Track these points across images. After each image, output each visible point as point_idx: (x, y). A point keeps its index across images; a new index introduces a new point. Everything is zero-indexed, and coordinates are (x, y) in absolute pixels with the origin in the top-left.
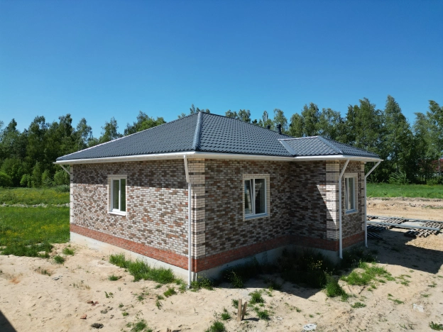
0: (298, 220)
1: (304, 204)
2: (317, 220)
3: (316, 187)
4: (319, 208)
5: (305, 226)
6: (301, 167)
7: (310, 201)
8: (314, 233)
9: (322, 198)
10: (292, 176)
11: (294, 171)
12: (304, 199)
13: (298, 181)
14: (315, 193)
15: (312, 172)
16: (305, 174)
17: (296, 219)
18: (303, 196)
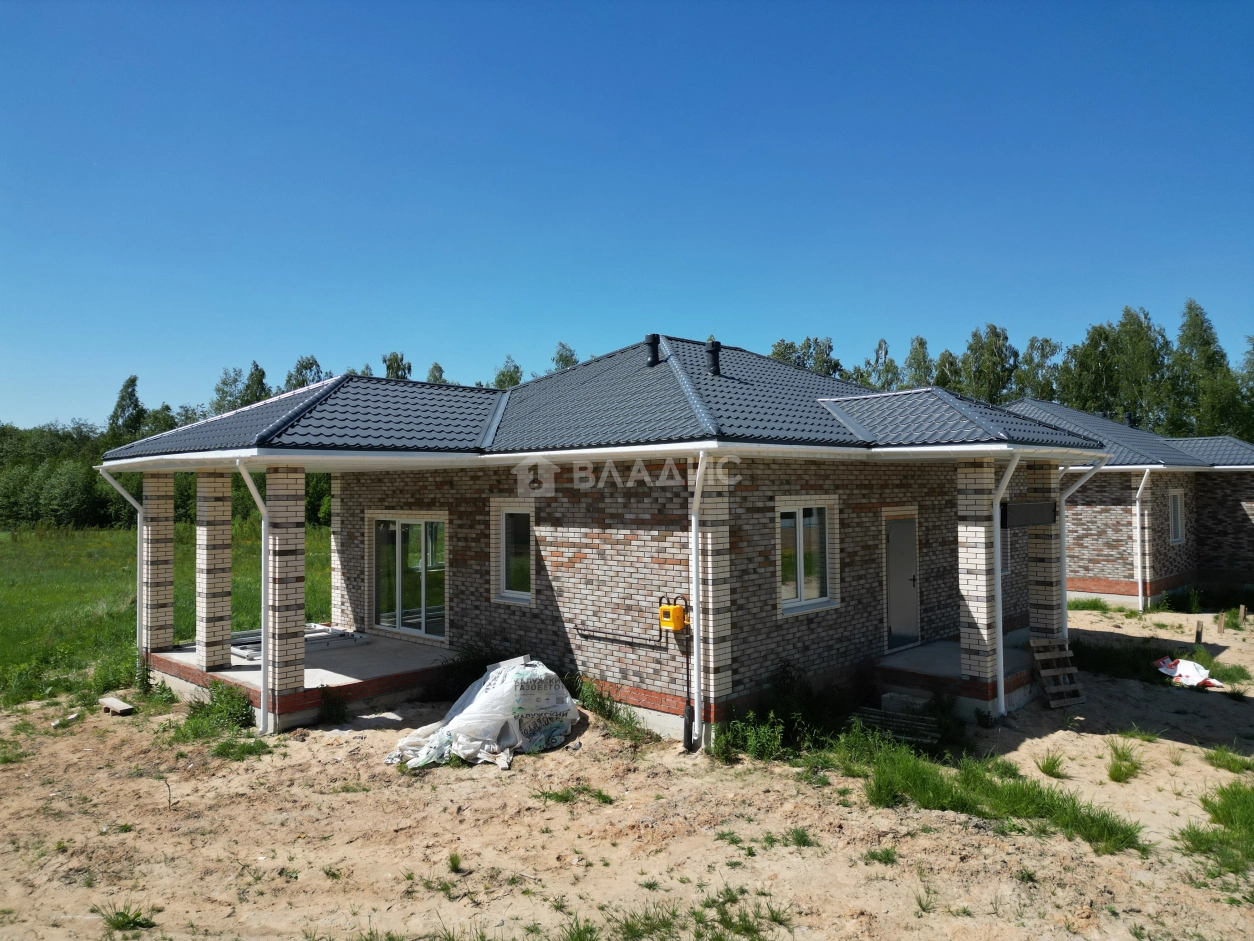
0: (1210, 550)
1: (1220, 528)
2: (1243, 548)
3: (1241, 505)
4: (1246, 532)
5: (1222, 557)
6: (1215, 479)
7: (1230, 524)
8: (1237, 565)
9: (1250, 520)
10: (1201, 491)
11: (1205, 485)
12: (1220, 522)
13: (1209, 498)
14: (1239, 513)
15: (1234, 485)
16: (1222, 489)
17: (1206, 548)
18: (1220, 517)
